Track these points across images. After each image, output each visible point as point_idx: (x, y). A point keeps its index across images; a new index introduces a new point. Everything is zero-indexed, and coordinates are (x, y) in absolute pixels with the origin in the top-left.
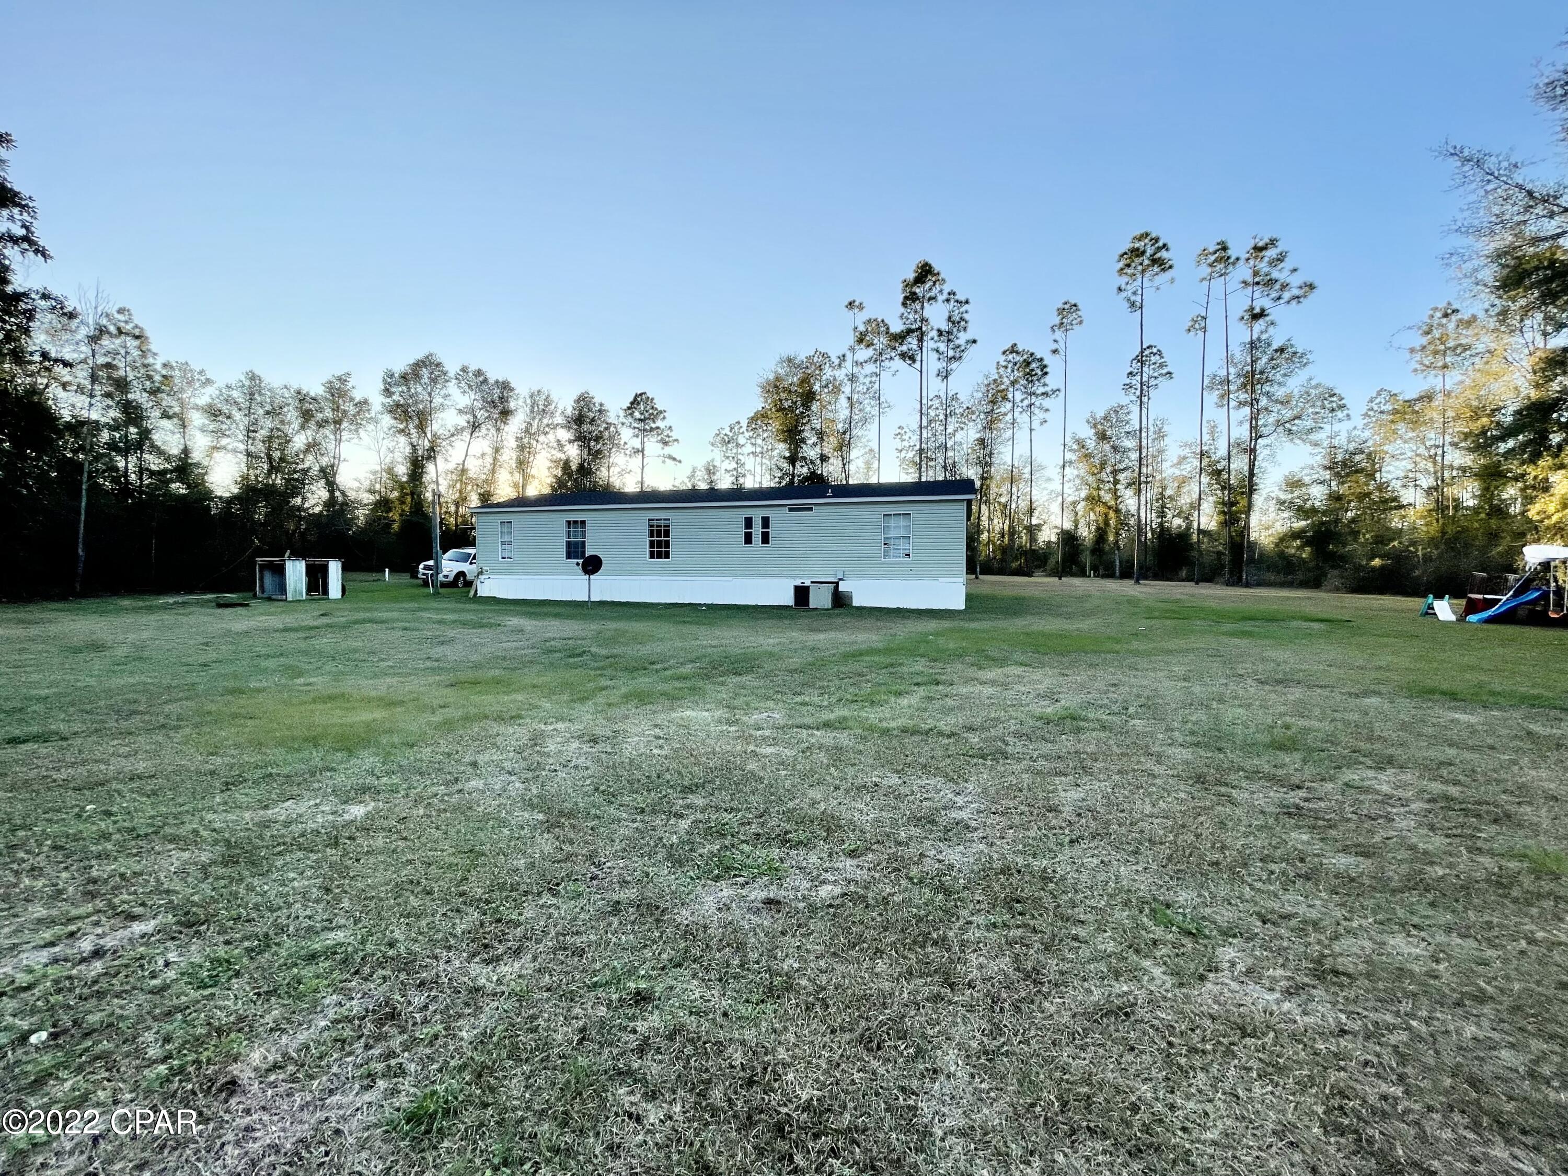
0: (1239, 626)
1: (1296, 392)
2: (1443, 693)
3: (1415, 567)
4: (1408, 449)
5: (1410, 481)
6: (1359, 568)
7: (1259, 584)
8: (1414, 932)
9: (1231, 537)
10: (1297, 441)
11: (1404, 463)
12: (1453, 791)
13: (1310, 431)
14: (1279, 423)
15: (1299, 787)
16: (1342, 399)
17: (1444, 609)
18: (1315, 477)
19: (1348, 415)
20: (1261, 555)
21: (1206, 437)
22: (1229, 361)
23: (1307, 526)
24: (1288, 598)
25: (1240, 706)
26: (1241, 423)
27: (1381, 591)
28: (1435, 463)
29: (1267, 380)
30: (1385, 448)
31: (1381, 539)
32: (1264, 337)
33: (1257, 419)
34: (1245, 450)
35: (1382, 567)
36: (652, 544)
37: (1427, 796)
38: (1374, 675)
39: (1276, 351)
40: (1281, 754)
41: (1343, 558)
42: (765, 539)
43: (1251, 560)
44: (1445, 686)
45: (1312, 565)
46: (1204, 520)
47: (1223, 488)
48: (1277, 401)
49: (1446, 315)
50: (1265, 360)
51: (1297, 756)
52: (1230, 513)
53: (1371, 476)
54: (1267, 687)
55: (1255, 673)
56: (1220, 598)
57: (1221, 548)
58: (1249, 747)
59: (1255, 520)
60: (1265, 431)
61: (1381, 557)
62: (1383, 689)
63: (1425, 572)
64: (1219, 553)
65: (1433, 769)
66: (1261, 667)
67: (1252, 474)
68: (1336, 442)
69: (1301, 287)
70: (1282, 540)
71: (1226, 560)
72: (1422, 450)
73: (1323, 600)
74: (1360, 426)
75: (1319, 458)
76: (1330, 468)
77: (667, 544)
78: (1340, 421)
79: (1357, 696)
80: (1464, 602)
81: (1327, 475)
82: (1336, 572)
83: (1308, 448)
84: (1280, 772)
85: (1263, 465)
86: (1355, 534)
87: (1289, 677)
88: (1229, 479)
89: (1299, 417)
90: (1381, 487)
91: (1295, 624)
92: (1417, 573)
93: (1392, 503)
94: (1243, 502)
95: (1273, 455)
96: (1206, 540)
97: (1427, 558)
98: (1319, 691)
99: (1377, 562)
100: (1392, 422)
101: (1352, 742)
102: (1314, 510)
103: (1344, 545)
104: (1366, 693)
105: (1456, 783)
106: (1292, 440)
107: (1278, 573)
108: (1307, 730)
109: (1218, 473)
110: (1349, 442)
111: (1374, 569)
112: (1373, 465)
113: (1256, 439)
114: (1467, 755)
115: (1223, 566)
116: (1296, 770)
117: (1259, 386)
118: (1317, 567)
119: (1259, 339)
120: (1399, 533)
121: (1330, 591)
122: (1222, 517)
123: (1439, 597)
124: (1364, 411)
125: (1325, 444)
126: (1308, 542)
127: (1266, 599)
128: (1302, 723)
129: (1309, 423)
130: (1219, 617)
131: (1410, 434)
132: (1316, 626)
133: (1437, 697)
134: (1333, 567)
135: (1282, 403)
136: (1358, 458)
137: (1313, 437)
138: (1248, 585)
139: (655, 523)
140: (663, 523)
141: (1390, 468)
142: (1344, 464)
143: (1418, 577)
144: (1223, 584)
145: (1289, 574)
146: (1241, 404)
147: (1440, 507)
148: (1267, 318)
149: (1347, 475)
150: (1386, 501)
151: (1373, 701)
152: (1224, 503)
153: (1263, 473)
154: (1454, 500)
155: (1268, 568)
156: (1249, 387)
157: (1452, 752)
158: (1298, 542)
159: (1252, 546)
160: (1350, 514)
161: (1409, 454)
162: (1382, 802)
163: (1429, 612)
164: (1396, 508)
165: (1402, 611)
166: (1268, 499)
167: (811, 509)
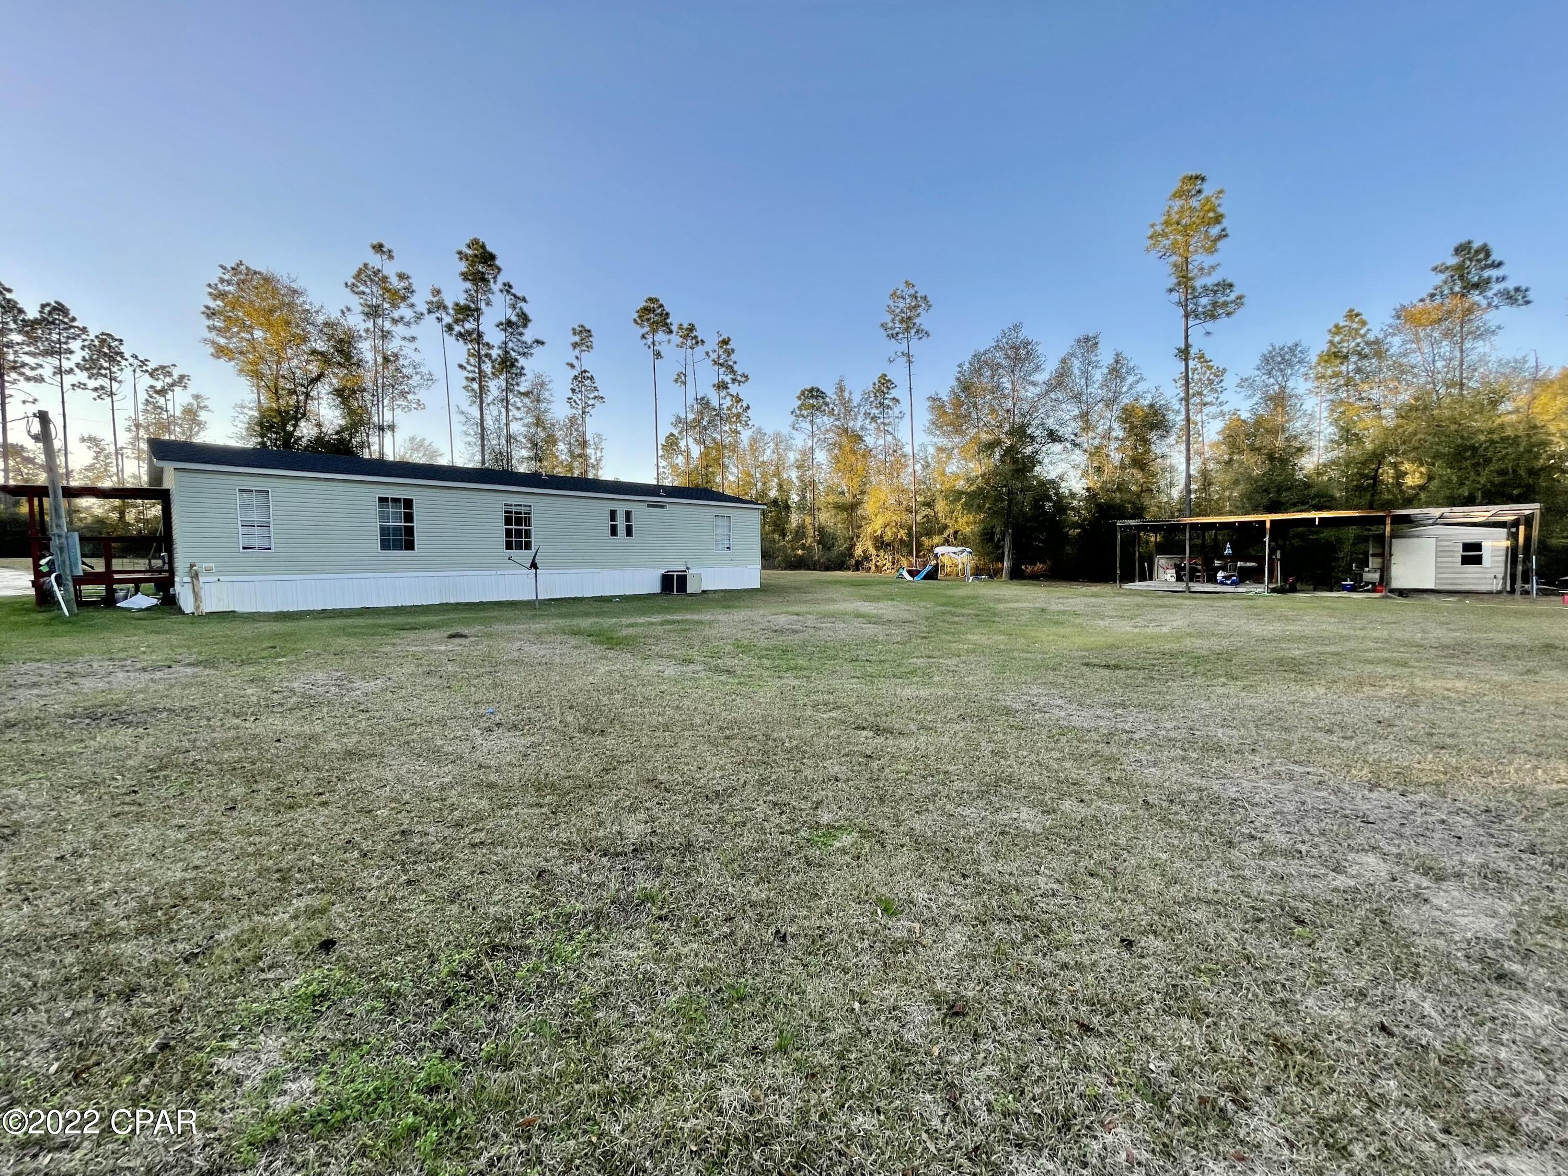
36: (508, 533)
42: (629, 531)
77: (528, 534)
139: (514, 509)
140: (523, 509)
167: (662, 507)
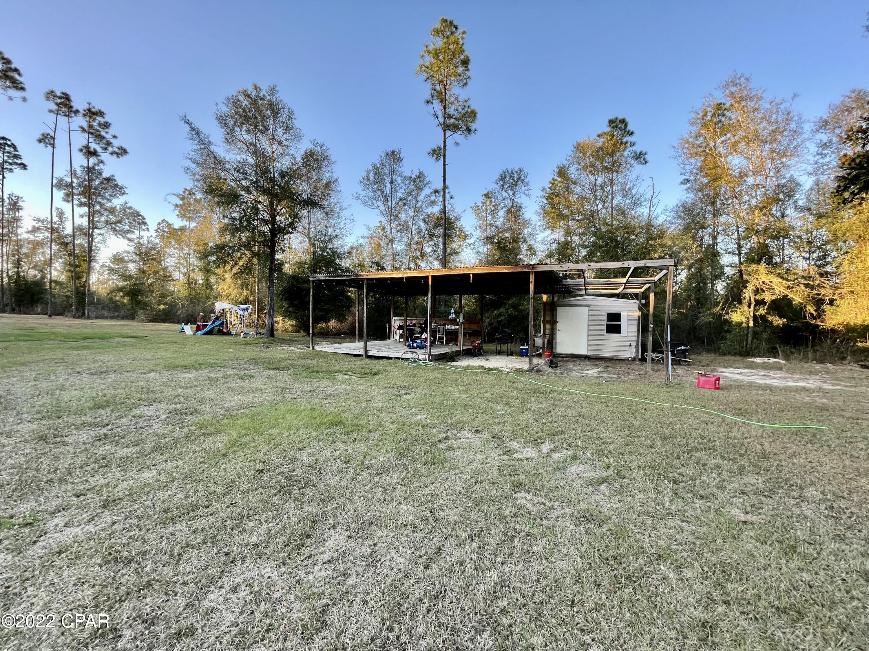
0: (81, 343)
1: (118, 207)
2: (182, 367)
3: (178, 310)
4: (176, 252)
5: (176, 267)
6: (153, 309)
7: (97, 317)
8: (152, 468)
9: (77, 288)
10: (119, 236)
11: (174, 259)
12: (179, 406)
13: (128, 232)
14: (107, 222)
15: (107, 425)
16: (144, 219)
17: (189, 329)
18: (131, 258)
19: (148, 229)
20: (98, 299)
21: (55, 219)
22: (73, 173)
23: (127, 285)
24: (114, 325)
25: (76, 390)
26: (82, 216)
27: (164, 321)
28: (187, 261)
29: (100, 195)
30: (166, 250)
31: (163, 296)
32: (97, 168)
33: (93, 217)
34: (85, 234)
35: (164, 309)
37: (168, 412)
38: (154, 362)
39: (105, 179)
40: (100, 411)
41: (146, 304)
43: (92, 303)
44: (183, 363)
45: (129, 307)
46: (55, 274)
47: (70, 255)
48: (106, 209)
49: (190, 194)
50: (97, 182)
51: (108, 410)
52: (76, 273)
53: (159, 262)
54: (95, 376)
55: (89, 369)
56: (69, 326)
57: (68, 293)
58: (80, 412)
59: (93, 278)
60: (100, 225)
61: (164, 304)
62: (157, 368)
63: (182, 312)
64: (67, 296)
65: (171, 400)
66: (93, 366)
67: (90, 250)
68: (142, 241)
69: (119, 148)
70: (112, 292)
71: (73, 301)
72: (181, 254)
73: (134, 326)
74: (154, 236)
75: (132, 248)
76: (139, 255)
78: (144, 230)
79: (145, 373)
80: (196, 326)
81: (137, 258)
82: (142, 311)
83: (126, 242)
84: (98, 420)
85: (99, 245)
86: (152, 292)
87: (110, 369)
88: (74, 250)
89: (120, 223)
90: (165, 269)
91: (117, 339)
92: (179, 312)
93: (168, 278)
94: (85, 266)
95: (104, 241)
96: (58, 287)
97: (183, 306)
98: (125, 374)
99: (161, 307)
100: (168, 237)
101: (139, 396)
102: (130, 277)
103: (146, 297)
104: (149, 372)
105: (180, 403)
106: (116, 235)
107: (110, 310)
108: (115, 395)
109: (66, 245)
110: (148, 243)
111: (160, 310)
112: (160, 257)
113: (93, 229)
114: (187, 391)
115: (71, 306)
116: (107, 416)
117: (94, 197)
118: (133, 308)
119: (93, 167)
120: (172, 293)
121: (139, 321)
122: (69, 274)
123: (187, 324)
124: (156, 228)
125: (136, 241)
126: (126, 294)
127: (100, 326)
128: (113, 392)
129: (126, 228)
130: (66, 338)
131: (177, 246)
132: (129, 340)
133: (180, 368)
134: (141, 308)
135: (109, 211)
136: (153, 252)
137: (129, 236)
138: (89, 318)
141: (168, 260)
142: (146, 254)
143: (180, 314)
144: (71, 317)
145: (117, 311)
146: (81, 204)
147: (189, 283)
148: (99, 158)
149: (148, 260)
150: (166, 277)
151: (153, 374)
152: (70, 265)
153: (99, 250)
154: (195, 280)
155: (103, 308)
156: (87, 195)
157: (180, 390)
158: (121, 294)
159: (92, 294)
160: (150, 281)
161: (176, 255)
162: (149, 420)
163: (182, 331)
164: (170, 281)
165: (172, 331)
166: (103, 266)
